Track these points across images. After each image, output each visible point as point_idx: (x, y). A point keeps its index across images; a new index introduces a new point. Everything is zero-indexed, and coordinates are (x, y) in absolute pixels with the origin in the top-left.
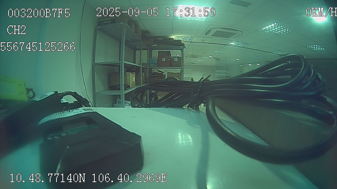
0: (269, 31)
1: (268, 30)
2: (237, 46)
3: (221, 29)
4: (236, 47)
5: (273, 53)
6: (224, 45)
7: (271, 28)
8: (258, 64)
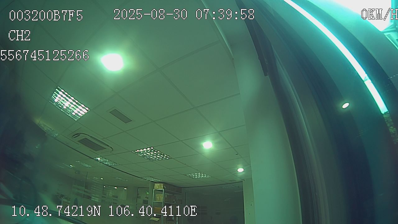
0: (142, 155)
1: (142, 152)
2: (104, 164)
3: (90, 137)
4: (101, 164)
5: (144, 179)
6: (88, 158)
7: (145, 152)
8: (125, 189)
